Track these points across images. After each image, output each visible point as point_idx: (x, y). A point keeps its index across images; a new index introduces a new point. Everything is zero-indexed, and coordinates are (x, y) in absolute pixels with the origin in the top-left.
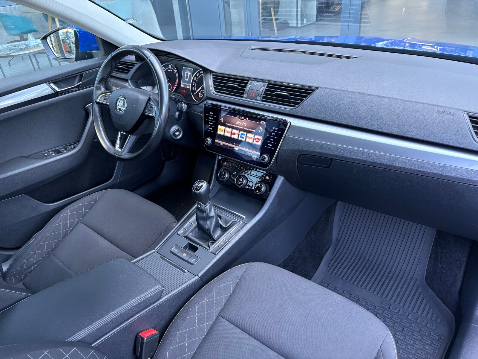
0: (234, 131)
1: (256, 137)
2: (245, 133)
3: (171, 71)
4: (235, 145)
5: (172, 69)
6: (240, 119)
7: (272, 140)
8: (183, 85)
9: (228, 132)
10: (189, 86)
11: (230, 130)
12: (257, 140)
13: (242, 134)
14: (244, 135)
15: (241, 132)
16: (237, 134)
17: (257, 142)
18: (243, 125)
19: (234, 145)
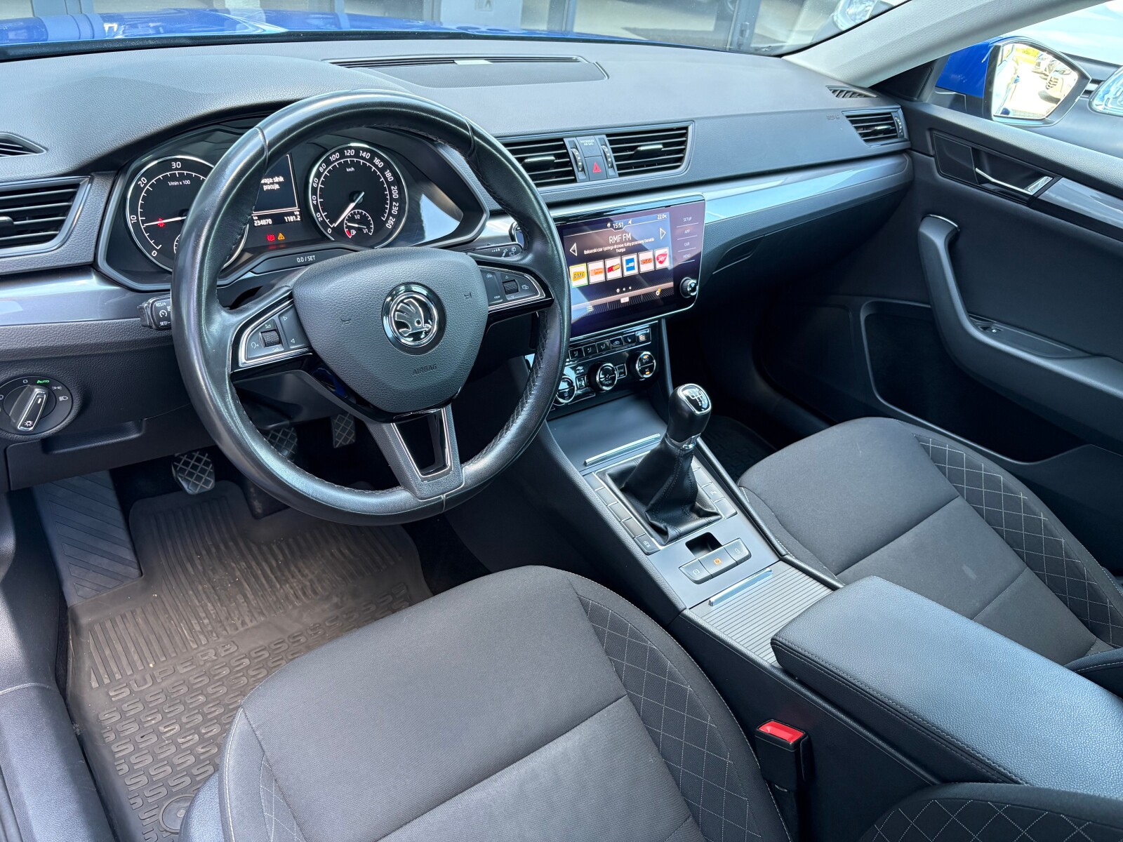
0: (610, 263)
1: (658, 252)
2: (634, 256)
3: (188, 182)
4: (622, 292)
5: (189, 177)
6: (615, 229)
7: (688, 244)
8: (260, 218)
9: (596, 273)
10: (292, 214)
11: (598, 265)
12: (661, 259)
13: (629, 261)
14: (632, 260)
15: (625, 258)
16: (618, 266)
17: (661, 262)
18: (625, 239)
19: (618, 294)
